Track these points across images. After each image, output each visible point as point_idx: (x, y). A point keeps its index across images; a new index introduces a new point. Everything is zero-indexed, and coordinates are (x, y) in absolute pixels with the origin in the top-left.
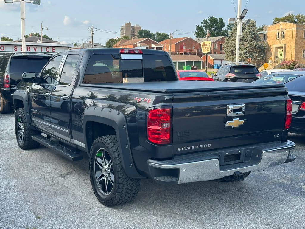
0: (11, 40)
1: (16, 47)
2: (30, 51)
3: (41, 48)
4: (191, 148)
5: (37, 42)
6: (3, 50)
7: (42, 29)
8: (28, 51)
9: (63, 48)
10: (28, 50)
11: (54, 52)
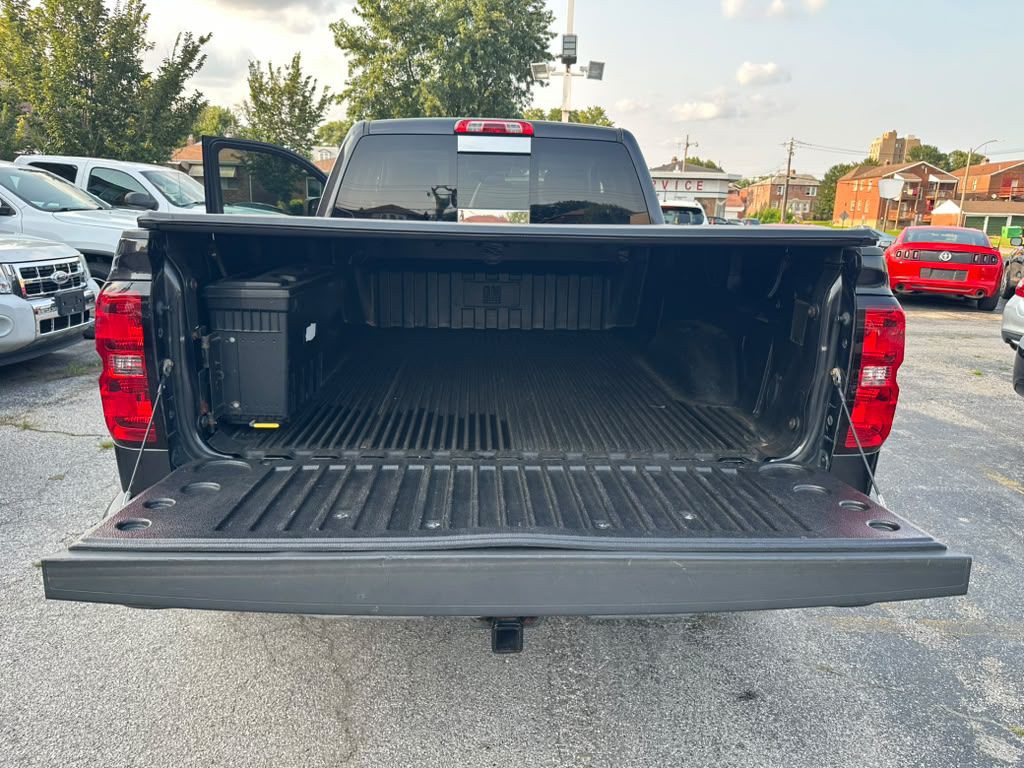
3: (677, 182)
5: (672, 172)
7: (688, 145)
9: (719, 182)
11: (699, 190)
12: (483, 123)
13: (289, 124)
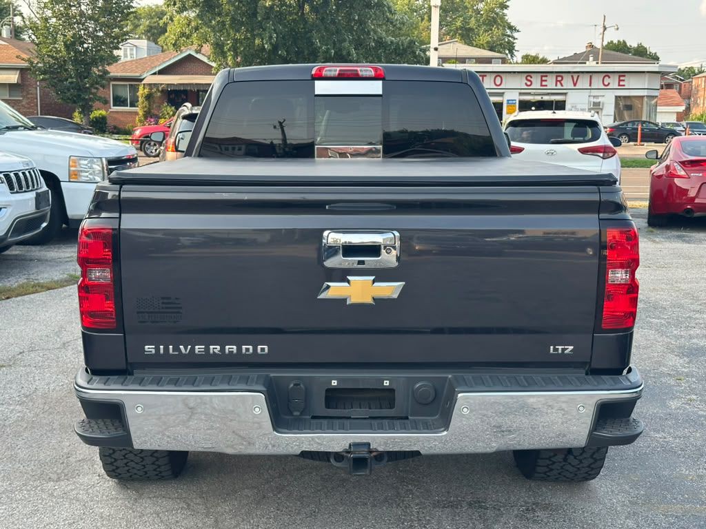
0: (544, 61)
1: (529, 78)
2: (562, 85)
3: (591, 77)
4: (193, 349)
5: (585, 63)
6: (500, 85)
7: (605, 28)
8: (556, 85)
9: (647, 74)
10: (558, 83)
11: (621, 87)
12: (338, 69)
13: (91, 18)
